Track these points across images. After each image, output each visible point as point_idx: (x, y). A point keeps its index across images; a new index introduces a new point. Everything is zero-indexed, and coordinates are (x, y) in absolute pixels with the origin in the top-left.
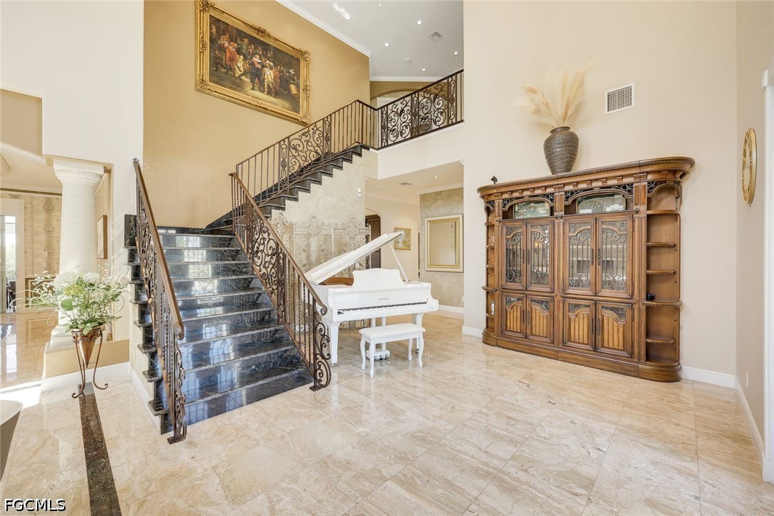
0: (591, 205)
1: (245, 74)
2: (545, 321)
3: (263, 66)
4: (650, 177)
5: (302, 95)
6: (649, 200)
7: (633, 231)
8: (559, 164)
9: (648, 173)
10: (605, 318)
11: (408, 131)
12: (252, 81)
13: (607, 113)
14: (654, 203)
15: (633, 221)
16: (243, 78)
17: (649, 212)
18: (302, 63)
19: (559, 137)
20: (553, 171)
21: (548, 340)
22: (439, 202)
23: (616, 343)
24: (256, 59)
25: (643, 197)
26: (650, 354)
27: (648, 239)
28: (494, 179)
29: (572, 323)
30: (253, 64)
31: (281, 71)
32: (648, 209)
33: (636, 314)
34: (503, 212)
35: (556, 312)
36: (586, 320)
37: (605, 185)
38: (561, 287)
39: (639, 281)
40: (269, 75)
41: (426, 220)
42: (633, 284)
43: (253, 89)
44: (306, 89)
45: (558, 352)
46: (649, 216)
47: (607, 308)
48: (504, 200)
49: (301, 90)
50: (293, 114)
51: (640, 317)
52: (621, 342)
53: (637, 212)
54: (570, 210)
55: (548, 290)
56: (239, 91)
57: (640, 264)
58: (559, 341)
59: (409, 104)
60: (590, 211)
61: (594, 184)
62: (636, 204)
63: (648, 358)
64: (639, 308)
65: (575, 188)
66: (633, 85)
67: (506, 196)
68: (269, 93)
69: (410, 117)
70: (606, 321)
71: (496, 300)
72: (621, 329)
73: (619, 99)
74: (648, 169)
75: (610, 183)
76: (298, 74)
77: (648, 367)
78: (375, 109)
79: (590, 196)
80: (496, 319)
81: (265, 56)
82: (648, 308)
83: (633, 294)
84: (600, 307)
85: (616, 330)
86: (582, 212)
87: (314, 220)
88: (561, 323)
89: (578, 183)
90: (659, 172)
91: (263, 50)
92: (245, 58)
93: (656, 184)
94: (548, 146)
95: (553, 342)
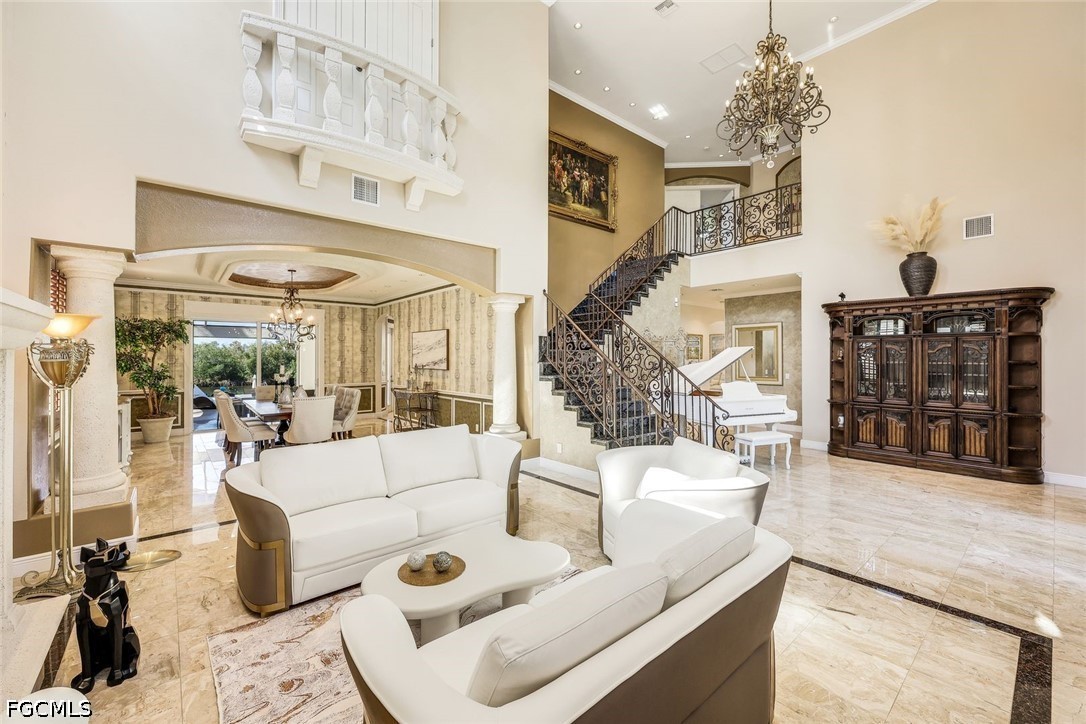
0: (949, 324)
1: (567, 189)
2: (902, 433)
3: (581, 178)
4: (1011, 303)
5: (611, 202)
6: (1010, 323)
7: (995, 350)
8: (917, 286)
9: (1009, 300)
10: (967, 428)
11: (730, 238)
12: (573, 195)
13: (965, 238)
14: (1014, 325)
15: (995, 341)
16: (567, 193)
17: (1010, 334)
18: (611, 168)
19: (916, 263)
20: (910, 293)
21: (905, 450)
22: (751, 308)
23: (978, 450)
24: (576, 173)
25: (1004, 320)
26: (1013, 459)
27: (1010, 357)
28: (842, 296)
29: (932, 433)
30: (573, 178)
31: (594, 180)
32: (1009, 331)
33: (998, 424)
34: (854, 328)
35: (914, 424)
36: (946, 430)
37: (965, 308)
38: (920, 399)
39: (1001, 395)
40: (586, 185)
41: (734, 327)
42: (995, 397)
43: (574, 202)
44: (614, 195)
45: (916, 460)
46: (1010, 338)
47: (968, 419)
48: (855, 317)
49: (610, 196)
50: (602, 222)
51: (1002, 427)
52: (983, 450)
53: (999, 334)
54: (929, 329)
55: (905, 402)
56: (564, 206)
57: (1002, 380)
58: (918, 449)
59: (732, 211)
60: (947, 330)
61: (954, 307)
62: (997, 327)
63: (1011, 464)
64: (1001, 419)
65: (935, 309)
66: (992, 215)
67: (858, 313)
68: (585, 204)
69: (732, 224)
70: (967, 432)
71: (846, 411)
72: (983, 438)
73: (978, 226)
74: (1010, 297)
75: (971, 306)
76: (607, 180)
77: (1010, 471)
78: (687, 213)
79: (949, 316)
80: (846, 431)
81: (582, 167)
82: (1010, 419)
83: (995, 406)
84: (961, 418)
85: (978, 438)
86: (941, 330)
87: (647, 333)
88: (920, 433)
89: (937, 305)
90: (1020, 299)
91: (582, 162)
92: (568, 173)
93: (1017, 311)
94: (904, 269)
95: (911, 452)
